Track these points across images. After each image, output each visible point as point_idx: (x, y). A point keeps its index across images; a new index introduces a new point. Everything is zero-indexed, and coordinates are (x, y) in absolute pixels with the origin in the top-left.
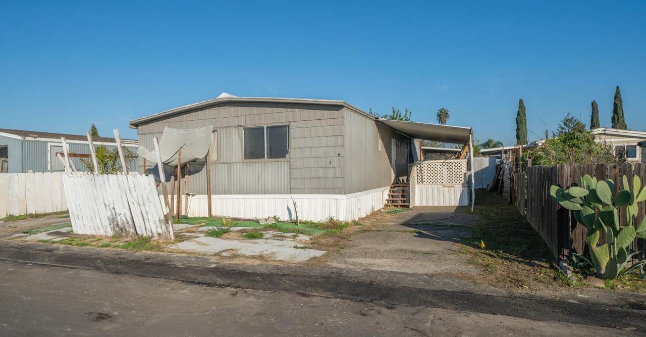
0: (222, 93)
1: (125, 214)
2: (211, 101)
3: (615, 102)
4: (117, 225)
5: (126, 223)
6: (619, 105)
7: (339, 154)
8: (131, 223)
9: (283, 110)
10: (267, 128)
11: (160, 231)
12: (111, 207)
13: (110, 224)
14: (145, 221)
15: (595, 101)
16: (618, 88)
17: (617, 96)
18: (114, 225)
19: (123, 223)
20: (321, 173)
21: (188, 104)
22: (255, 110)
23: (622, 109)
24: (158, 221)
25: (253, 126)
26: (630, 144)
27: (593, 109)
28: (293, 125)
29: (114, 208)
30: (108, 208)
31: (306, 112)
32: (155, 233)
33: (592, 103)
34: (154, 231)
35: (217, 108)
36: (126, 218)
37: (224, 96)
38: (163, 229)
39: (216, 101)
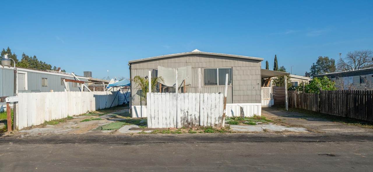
0: (195, 49)
1: (195, 115)
2: (188, 53)
3: (275, 62)
4: (187, 121)
5: (194, 119)
6: (276, 63)
7: (258, 84)
8: (198, 119)
9: (228, 60)
10: (219, 69)
11: (217, 123)
12: (186, 111)
13: (181, 121)
14: (209, 118)
15: (268, 61)
16: (276, 56)
17: (275, 60)
18: (184, 122)
19: (192, 120)
20: (249, 93)
21: (173, 54)
22: (212, 59)
23: (277, 65)
24: (218, 118)
25: (210, 68)
26: (295, 81)
27: (267, 64)
28: (234, 69)
29: (187, 112)
30: (182, 112)
31: (241, 63)
32: (213, 124)
33: (266, 62)
34: (213, 123)
35: (188, 57)
36: (195, 117)
37: (196, 51)
38: (220, 122)
39: (192, 53)
